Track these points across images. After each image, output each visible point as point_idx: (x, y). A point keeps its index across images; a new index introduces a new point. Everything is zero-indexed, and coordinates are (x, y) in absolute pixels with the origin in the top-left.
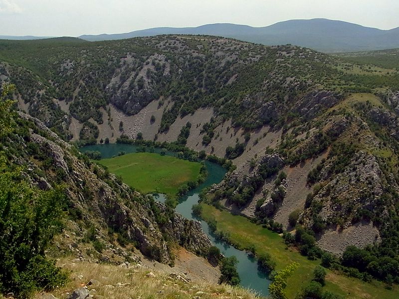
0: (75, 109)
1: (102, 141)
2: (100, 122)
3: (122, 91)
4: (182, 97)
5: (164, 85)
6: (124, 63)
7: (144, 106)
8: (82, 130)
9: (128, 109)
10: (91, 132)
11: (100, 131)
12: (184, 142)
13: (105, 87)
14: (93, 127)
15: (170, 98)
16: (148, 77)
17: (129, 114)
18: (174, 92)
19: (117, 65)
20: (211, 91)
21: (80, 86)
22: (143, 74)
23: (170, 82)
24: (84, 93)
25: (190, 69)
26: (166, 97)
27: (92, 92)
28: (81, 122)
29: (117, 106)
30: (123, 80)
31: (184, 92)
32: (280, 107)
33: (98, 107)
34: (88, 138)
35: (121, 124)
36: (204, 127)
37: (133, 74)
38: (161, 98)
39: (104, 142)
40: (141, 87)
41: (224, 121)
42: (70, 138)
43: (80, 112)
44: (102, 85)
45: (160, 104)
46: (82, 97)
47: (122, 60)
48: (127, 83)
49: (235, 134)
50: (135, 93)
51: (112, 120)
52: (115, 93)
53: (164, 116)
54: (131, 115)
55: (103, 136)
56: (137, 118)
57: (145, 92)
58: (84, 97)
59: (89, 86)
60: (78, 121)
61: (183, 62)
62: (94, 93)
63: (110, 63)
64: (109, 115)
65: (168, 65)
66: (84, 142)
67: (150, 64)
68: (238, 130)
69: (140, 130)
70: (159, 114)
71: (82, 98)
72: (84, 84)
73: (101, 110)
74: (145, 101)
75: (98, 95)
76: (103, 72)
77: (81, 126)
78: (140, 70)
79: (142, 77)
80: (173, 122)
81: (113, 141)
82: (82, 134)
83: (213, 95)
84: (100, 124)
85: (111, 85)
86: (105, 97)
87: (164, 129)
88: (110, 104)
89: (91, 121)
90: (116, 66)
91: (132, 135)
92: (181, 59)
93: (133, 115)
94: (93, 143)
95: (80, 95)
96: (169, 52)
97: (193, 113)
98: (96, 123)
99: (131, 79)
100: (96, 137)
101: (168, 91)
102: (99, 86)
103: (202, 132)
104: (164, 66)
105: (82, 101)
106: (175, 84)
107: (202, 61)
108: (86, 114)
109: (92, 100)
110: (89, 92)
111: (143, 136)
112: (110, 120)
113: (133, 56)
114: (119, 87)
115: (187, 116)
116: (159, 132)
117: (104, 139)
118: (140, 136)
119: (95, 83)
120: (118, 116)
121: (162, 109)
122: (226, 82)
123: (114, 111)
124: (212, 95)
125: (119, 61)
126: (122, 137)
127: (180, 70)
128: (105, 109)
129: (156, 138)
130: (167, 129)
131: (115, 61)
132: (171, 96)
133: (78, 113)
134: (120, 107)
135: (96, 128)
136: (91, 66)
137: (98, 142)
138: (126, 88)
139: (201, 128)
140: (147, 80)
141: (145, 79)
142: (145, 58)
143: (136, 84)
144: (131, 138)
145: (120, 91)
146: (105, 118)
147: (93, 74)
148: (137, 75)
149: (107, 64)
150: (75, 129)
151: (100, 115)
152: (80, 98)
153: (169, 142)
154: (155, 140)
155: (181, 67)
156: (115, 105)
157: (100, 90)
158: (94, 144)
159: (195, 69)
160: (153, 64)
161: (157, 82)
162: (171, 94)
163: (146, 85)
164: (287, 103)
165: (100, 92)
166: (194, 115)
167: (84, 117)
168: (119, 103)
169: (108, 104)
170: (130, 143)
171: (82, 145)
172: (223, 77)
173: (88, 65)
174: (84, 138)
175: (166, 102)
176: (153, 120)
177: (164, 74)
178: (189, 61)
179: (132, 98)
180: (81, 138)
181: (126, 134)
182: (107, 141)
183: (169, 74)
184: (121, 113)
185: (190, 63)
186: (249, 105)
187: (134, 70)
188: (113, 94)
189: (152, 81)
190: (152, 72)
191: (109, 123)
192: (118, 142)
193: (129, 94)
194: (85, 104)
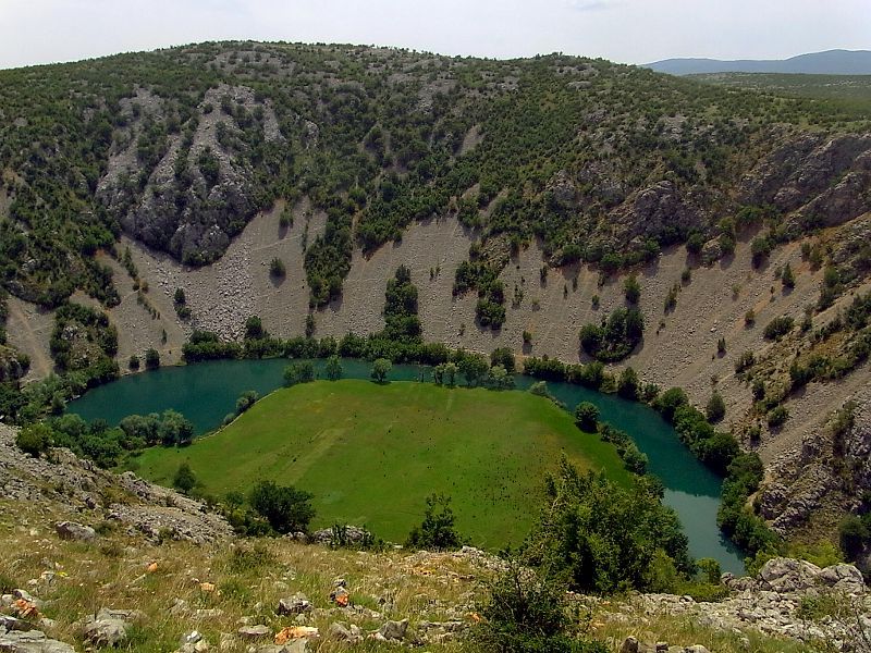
0: (13, 265)
1: (134, 364)
2: (112, 300)
3: (157, 194)
4: (344, 196)
5: (276, 169)
6: (136, 113)
7: (235, 233)
8: (58, 335)
9: (189, 249)
10: (90, 339)
11: (119, 330)
12: (414, 330)
13: (93, 186)
14: (92, 319)
15: (306, 204)
16: (224, 147)
17: (193, 264)
18: (311, 184)
19: (113, 118)
20: (426, 174)
21: (10, 189)
22: (204, 140)
23: (291, 159)
24: (32, 208)
25: (336, 122)
26: (294, 201)
27: (55, 205)
28: (45, 307)
29: (146, 244)
30: (150, 159)
31: (345, 184)
32: (694, 194)
33: (89, 251)
34: (87, 361)
35: (180, 299)
36: (461, 275)
37: (176, 142)
38: (280, 205)
39: (142, 364)
40: (213, 177)
41: (515, 249)
42: (20, 370)
43: (32, 273)
44: (83, 181)
45: (285, 224)
46: (27, 221)
47: (126, 103)
48: (166, 170)
49: (575, 286)
50: (199, 196)
51: (146, 290)
52: (133, 202)
53: (310, 258)
54: (201, 266)
55: (132, 348)
56: (221, 272)
57: (227, 193)
58: (34, 222)
59: (42, 186)
60: (32, 307)
61: (309, 103)
62: (65, 208)
63: (89, 114)
64: (133, 274)
65: (269, 113)
66: (78, 378)
67: (217, 111)
68: (578, 272)
69: (246, 309)
70: (291, 253)
71: (30, 227)
72: (21, 181)
73: (103, 260)
74: (234, 220)
75: (77, 212)
76: (73, 140)
77: (48, 322)
78: (193, 128)
79: (208, 150)
80: (347, 272)
81: (172, 354)
82: (59, 351)
83: (439, 184)
84: (111, 305)
85: (112, 177)
86: (103, 216)
87: (327, 296)
88: (124, 239)
89: (80, 299)
90: (110, 122)
91: (228, 329)
92: (301, 96)
93: (208, 263)
94: (108, 377)
95: (18, 218)
96: (256, 79)
97: (399, 240)
98: (98, 307)
99: (173, 155)
100: (111, 350)
101: (293, 183)
102: (73, 184)
103: (458, 291)
104: (259, 116)
105: (31, 237)
106: (305, 162)
107: (362, 98)
108: (55, 279)
109: (64, 228)
110: (47, 206)
111: (266, 326)
112: (142, 289)
113: (158, 93)
114: (143, 182)
115: (381, 250)
116: (312, 307)
117: (141, 355)
118: (254, 330)
119: (58, 177)
120: (163, 275)
121: (294, 235)
122: (456, 147)
123: (143, 260)
124: (431, 184)
125: (115, 110)
126: (196, 339)
127: (309, 125)
128: (114, 255)
129: (311, 326)
130: (335, 294)
131: (104, 109)
132: (306, 199)
133: (24, 278)
134: (158, 244)
135: (104, 321)
136: (30, 123)
137: (124, 370)
138: (167, 185)
139: (448, 278)
140: (225, 159)
141: (217, 152)
142: (194, 95)
143: (195, 169)
144: (225, 340)
145: (148, 193)
146: (122, 283)
147: (44, 147)
148: (188, 144)
149: (81, 119)
150: (31, 337)
151: (105, 278)
152: (19, 226)
153: (361, 334)
154: (309, 334)
155: (309, 114)
156: (139, 238)
157: (82, 197)
158: (113, 379)
159: (350, 118)
160: (227, 110)
161: (255, 160)
162: (305, 190)
163: (226, 169)
164: (709, 181)
165: (83, 203)
166: (404, 245)
167: (51, 290)
168: (154, 231)
169: (117, 237)
170: (229, 355)
171: (77, 390)
172: (441, 135)
173: (21, 123)
174: (72, 362)
175: (298, 216)
176: (278, 273)
177: (267, 138)
178: (325, 100)
179: (193, 215)
180: (62, 366)
181: (206, 325)
182: (153, 361)
183: (281, 137)
184: (167, 263)
185: (330, 105)
186: (575, 199)
187: (173, 129)
188: (127, 207)
189: (240, 157)
190: (231, 134)
191: (140, 300)
192: (190, 356)
193: (181, 203)
194: (43, 246)
